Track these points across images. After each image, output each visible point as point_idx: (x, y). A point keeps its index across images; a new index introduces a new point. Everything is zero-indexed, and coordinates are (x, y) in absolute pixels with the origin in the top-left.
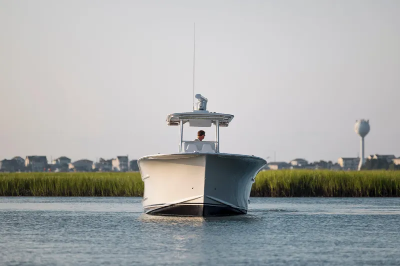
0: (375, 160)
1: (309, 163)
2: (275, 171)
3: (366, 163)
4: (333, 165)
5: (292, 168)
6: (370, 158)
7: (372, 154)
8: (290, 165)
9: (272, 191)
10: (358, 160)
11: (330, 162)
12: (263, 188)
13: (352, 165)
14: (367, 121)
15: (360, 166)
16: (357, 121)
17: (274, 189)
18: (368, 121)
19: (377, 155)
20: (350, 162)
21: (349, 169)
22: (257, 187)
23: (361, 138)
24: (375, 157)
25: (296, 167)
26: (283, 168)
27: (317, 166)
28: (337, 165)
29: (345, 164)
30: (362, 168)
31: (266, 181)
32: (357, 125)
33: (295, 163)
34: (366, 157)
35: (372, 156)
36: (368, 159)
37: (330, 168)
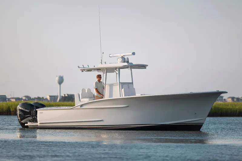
0: (66, 97)
1: (32, 98)
2: (14, 102)
3: (62, 99)
4: (44, 99)
5: (23, 100)
6: (63, 96)
7: (65, 94)
8: (22, 99)
9: (12, 112)
10: (57, 97)
11: (43, 98)
12: (7, 111)
13: (54, 99)
14: (62, 76)
15: (58, 100)
16: (57, 76)
17: (13, 111)
18: (63, 77)
19: (67, 94)
20: (53, 97)
21: (53, 101)
22: (4, 110)
23: (59, 85)
24: (66, 95)
25: (25, 100)
26: (18, 101)
27: (36, 100)
28: (46, 99)
29: (51, 99)
30: (59, 101)
31: (9, 107)
32: (57, 78)
33: (24, 98)
34: (61, 95)
35: (65, 95)
36: (62, 97)
37: (42, 100)
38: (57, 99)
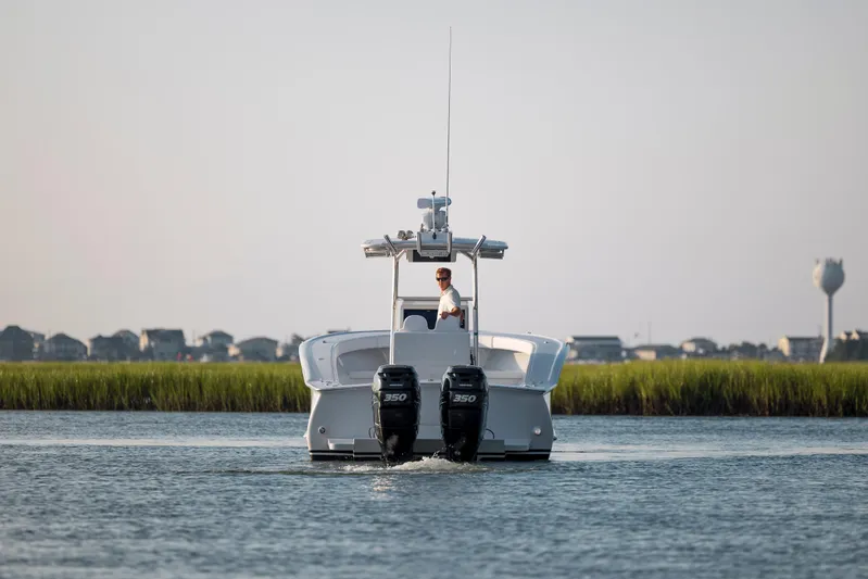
0: (854, 341)
1: (720, 347)
2: (652, 363)
3: (836, 348)
4: (768, 352)
5: (684, 357)
6: (844, 337)
7: (848, 330)
8: (680, 350)
9: (645, 401)
10: (819, 341)
11: (763, 346)
12: (627, 399)
13: (808, 350)
14: (838, 262)
15: (823, 354)
16: (818, 262)
17: (648, 399)
18: (841, 262)
19: (859, 333)
20: (803, 345)
21: (801, 360)
22: (614, 395)
23: (825, 297)
24: (855, 336)
25: (694, 355)
26: (667, 357)
27: (736, 353)
28: (776, 351)
29: (794, 351)
30: (827, 359)
31: (633, 383)
32: (818, 270)
33: (690, 347)
34: (835, 335)
35: (849, 334)
36: (839, 340)
37: (762, 357)
38: (819, 352)
